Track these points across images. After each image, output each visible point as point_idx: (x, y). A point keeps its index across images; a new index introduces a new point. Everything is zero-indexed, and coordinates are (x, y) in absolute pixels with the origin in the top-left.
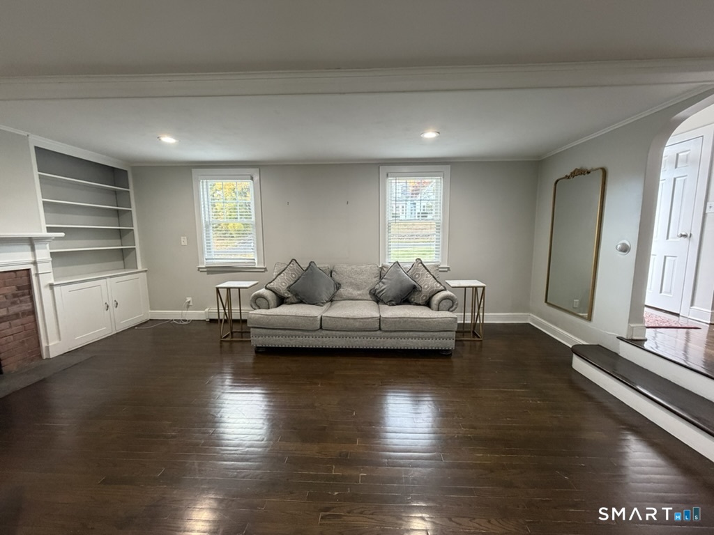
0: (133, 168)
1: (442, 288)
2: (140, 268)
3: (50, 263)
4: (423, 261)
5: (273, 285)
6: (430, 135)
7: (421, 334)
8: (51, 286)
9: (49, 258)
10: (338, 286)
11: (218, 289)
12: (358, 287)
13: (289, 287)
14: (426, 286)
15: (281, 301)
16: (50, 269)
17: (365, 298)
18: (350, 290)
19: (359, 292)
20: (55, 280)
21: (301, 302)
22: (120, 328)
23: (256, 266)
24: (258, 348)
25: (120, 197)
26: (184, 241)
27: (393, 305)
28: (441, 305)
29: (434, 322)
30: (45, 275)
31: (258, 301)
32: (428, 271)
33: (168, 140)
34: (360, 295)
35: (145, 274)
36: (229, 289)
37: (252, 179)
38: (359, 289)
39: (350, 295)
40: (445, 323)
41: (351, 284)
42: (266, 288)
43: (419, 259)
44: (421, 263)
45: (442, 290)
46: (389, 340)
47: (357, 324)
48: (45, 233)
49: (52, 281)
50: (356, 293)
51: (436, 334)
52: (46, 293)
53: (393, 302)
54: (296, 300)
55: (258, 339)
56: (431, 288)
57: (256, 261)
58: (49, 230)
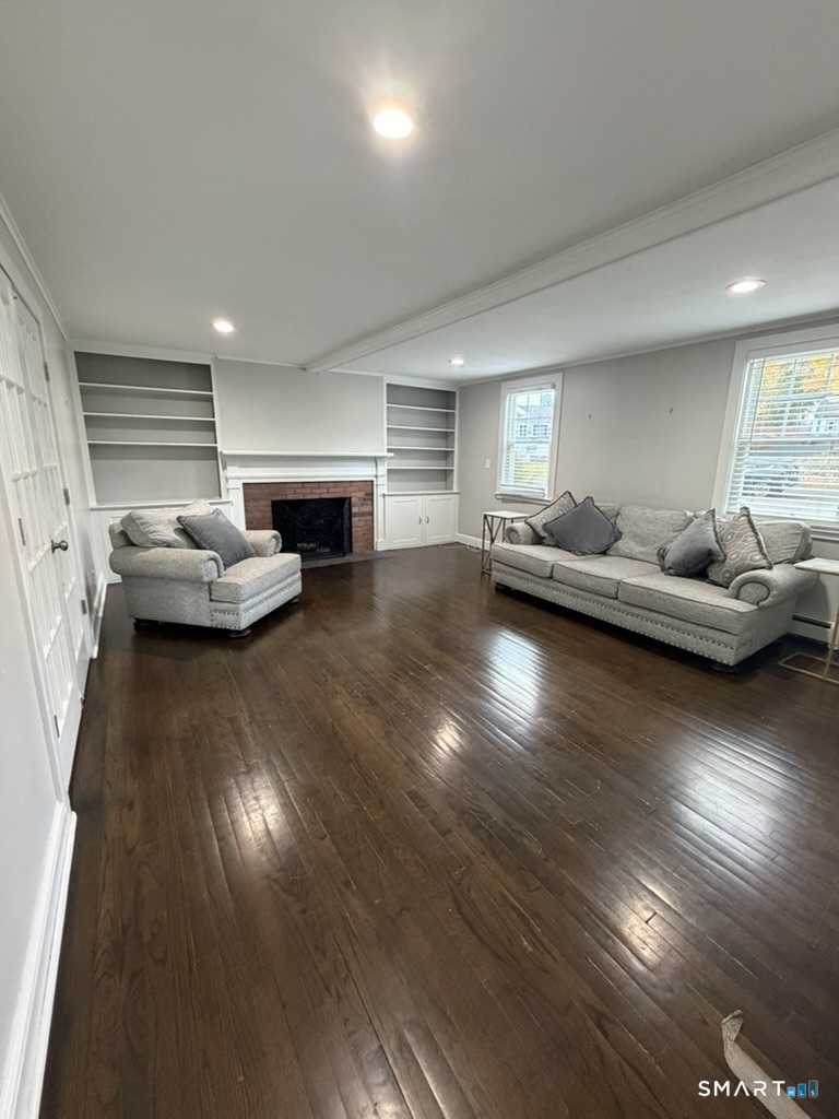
0: (461, 388)
1: (764, 563)
2: (455, 490)
3: (386, 478)
4: (752, 513)
5: (532, 521)
6: (745, 286)
7: (676, 622)
8: (384, 495)
9: (386, 472)
10: (618, 536)
11: (485, 516)
12: (643, 541)
13: (545, 524)
14: (734, 556)
15: (538, 540)
16: (386, 482)
17: (650, 559)
18: (632, 544)
19: (642, 549)
20: (388, 490)
21: (557, 546)
22: (429, 542)
23: (546, 498)
24: (498, 584)
25: (448, 418)
26: (488, 462)
27: (670, 575)
28: (742, 590)
29: (697, 608)
30: (382, 488)
31: (510, 535)
32: (754, 530)
33: (458, 361)
34: (642, 553)
35: (457, 496)
36: (493, 517)
37: (554, 387)
38: (642, 546)
39: (627, 551)
40: (715, 615)
41: (635, 536)
42: (526, 522)
43: (746, 508)
44: (748, 516)
45: (763, 568)
46: (629, 616)
47: (589, 583)
48: (385, 454)
49: (386, 493)
50: (637, 549)
51: (701, 629)
52: (380, 499)
53: (671, 571)
54: (553, 543)
55: (500, 576)
56: (742, 560)
57: (546, 493)
58: (389, 451)
